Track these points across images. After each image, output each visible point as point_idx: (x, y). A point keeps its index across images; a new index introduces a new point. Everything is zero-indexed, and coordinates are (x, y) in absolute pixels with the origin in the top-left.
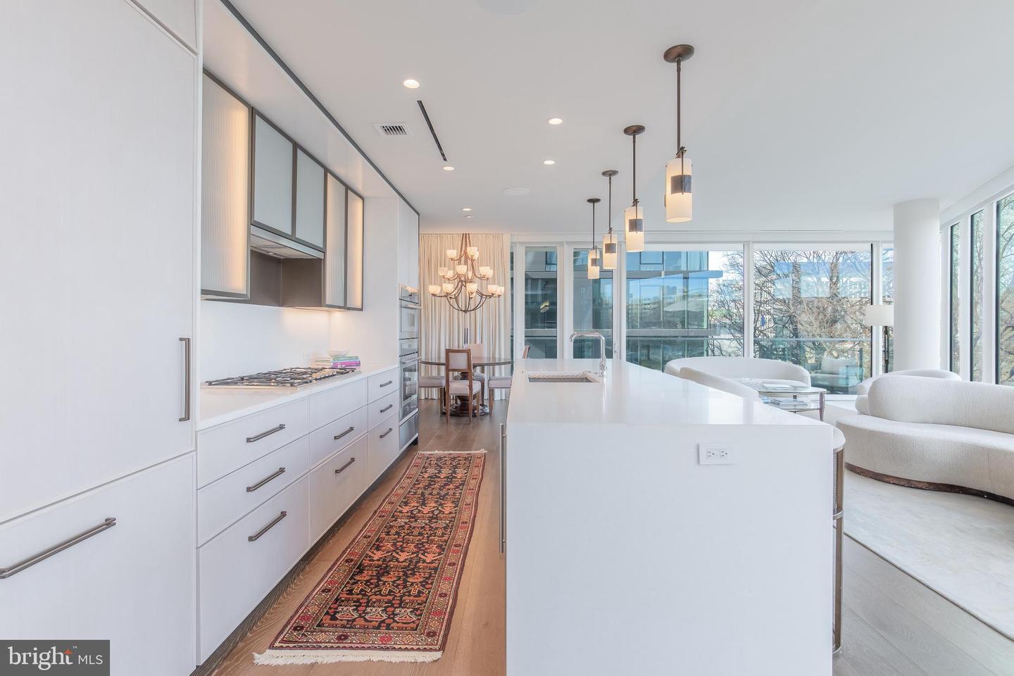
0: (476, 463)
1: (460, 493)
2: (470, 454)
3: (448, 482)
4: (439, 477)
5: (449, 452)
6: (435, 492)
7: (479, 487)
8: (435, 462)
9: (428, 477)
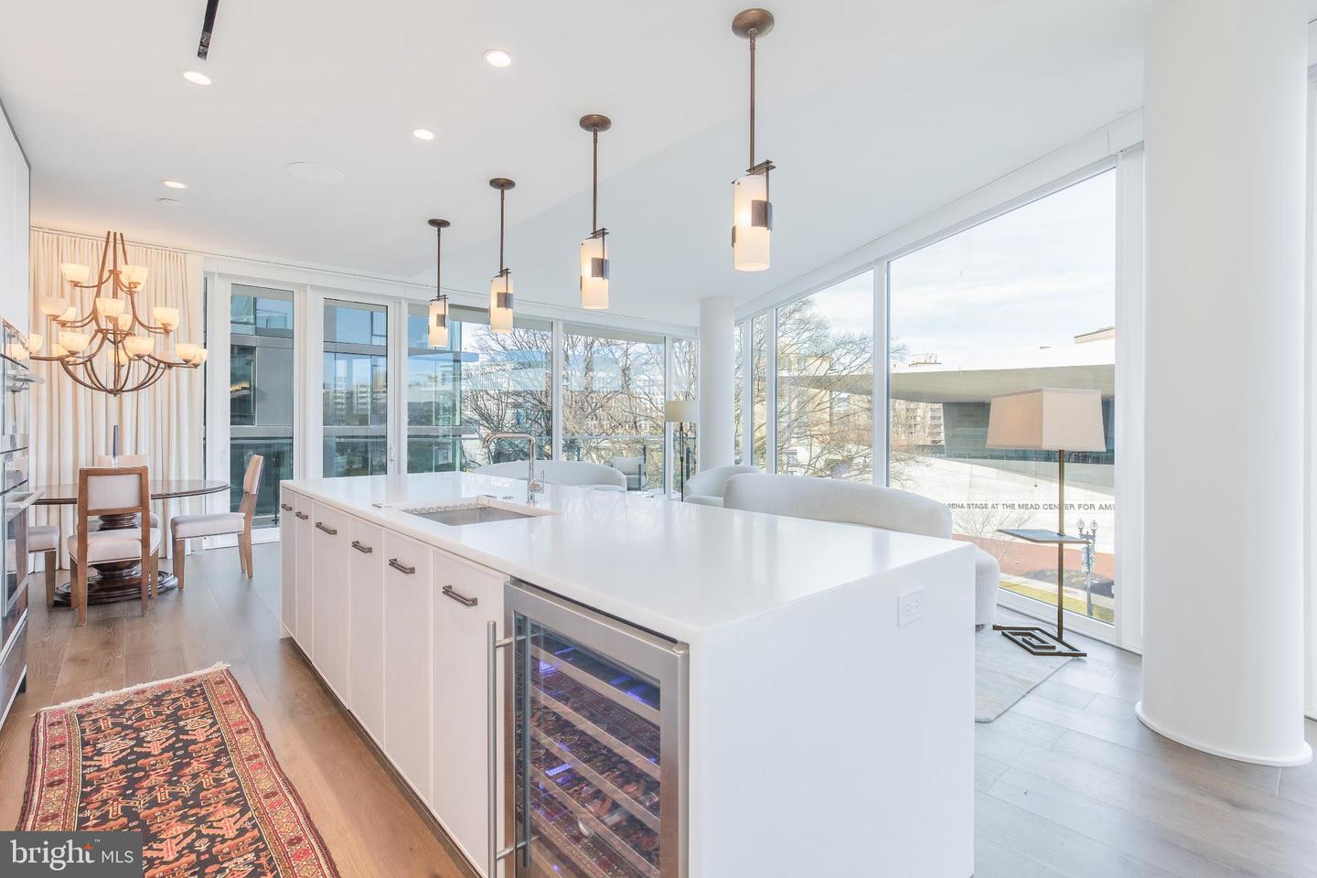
0: (223, 696)
1: (232, 774)
2: (193, 680)
3: (181, 757)
4: (147, 755)
5: (134, 688)
6: (161, 795)
7: (267, 745)
8: (110, 721)
9: (116, 764)
